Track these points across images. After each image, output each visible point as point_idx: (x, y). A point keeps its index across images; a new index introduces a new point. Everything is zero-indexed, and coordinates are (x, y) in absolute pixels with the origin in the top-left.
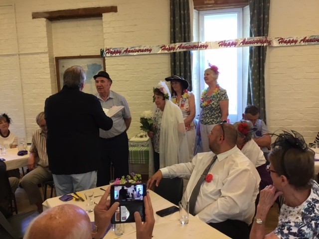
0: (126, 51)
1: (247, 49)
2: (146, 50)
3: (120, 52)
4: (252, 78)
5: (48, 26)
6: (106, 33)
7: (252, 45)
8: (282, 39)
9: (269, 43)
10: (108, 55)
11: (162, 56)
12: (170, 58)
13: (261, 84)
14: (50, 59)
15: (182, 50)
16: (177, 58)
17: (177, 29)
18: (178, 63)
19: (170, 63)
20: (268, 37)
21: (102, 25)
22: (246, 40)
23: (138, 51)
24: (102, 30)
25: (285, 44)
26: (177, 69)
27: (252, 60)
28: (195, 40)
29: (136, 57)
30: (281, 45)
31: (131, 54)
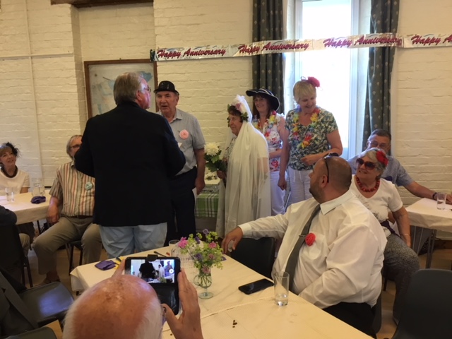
0: (188, 53)
1: (366, 51)
2: (216, 52)
3: (178, 55)
4: (372, 94)
5: (73, 16)
6: (158, 26)
7: (372, 45)
8: (418, 37)
9: (399, 42)
10: (160, 59)
11: (241, 61)
12: (252, 64)
13: (386, 103)
14: (76, 65)
15: (269, 52)
16: (263, 64)
17: (263, 21)
18: (263, 71)
19: (251, 72)
20: (397, 34)
21: (153, 15)
22: (365, 38)
23: (205, 53)
24: (153, 22)
25: (422, 45)
26: (263, 80)
27: (372, 68)
28: (289, 37)
29: (202, 62)
30: (415, 45)
31: (194, 57)
